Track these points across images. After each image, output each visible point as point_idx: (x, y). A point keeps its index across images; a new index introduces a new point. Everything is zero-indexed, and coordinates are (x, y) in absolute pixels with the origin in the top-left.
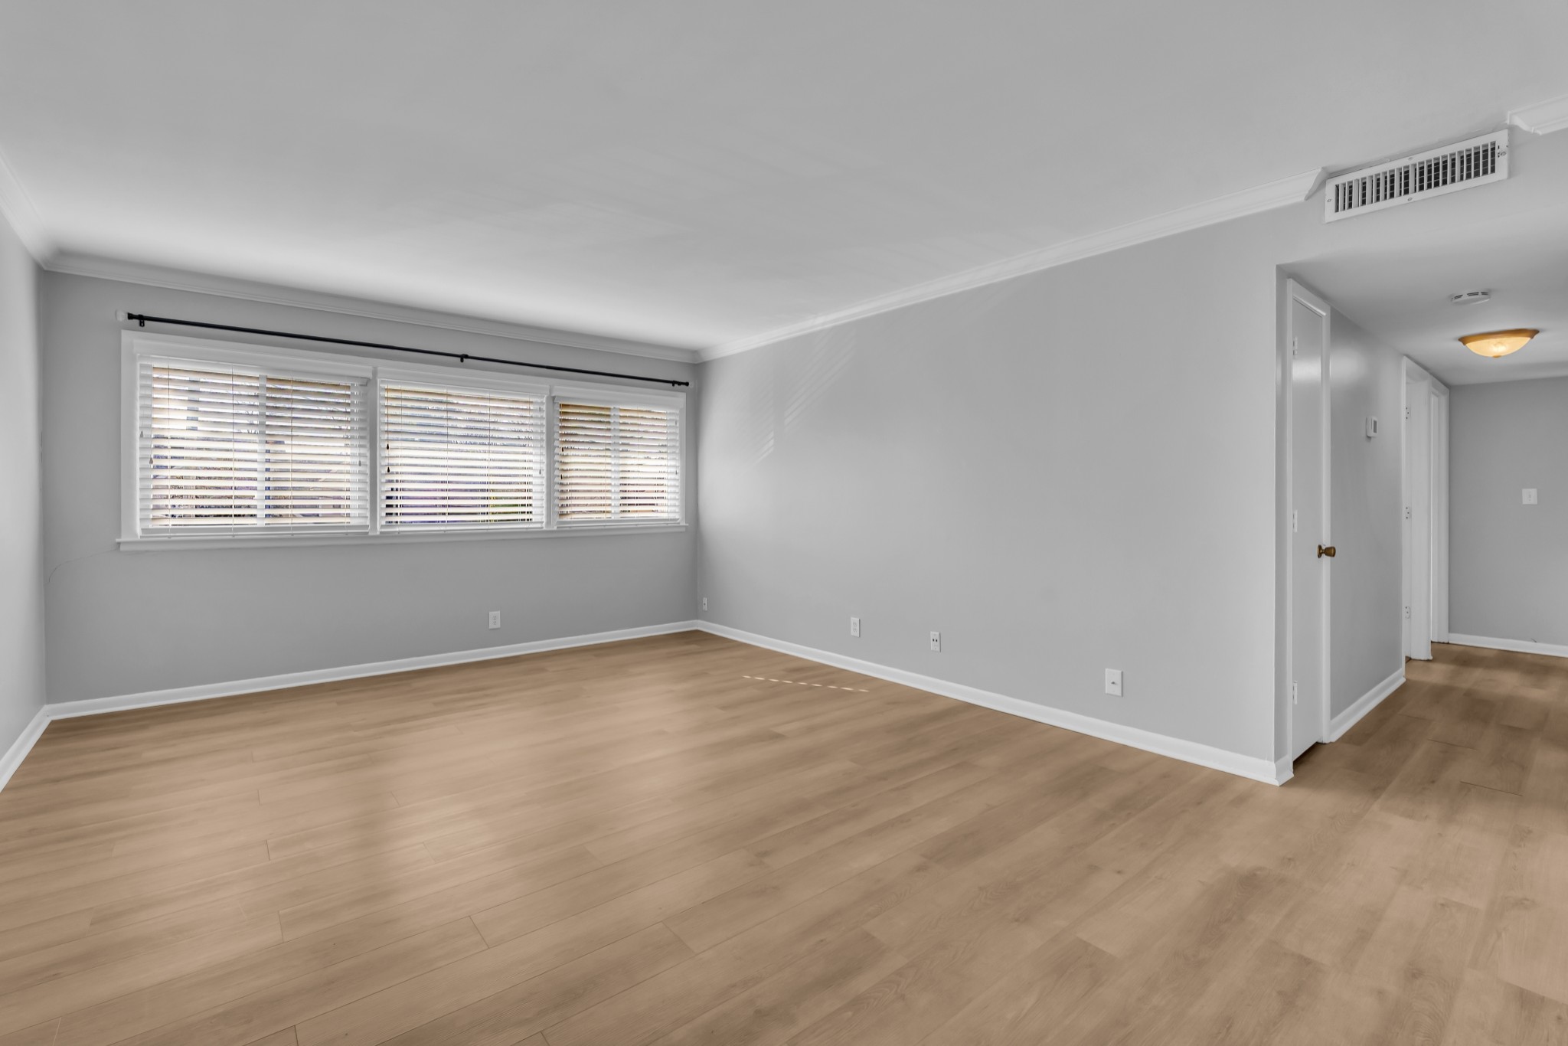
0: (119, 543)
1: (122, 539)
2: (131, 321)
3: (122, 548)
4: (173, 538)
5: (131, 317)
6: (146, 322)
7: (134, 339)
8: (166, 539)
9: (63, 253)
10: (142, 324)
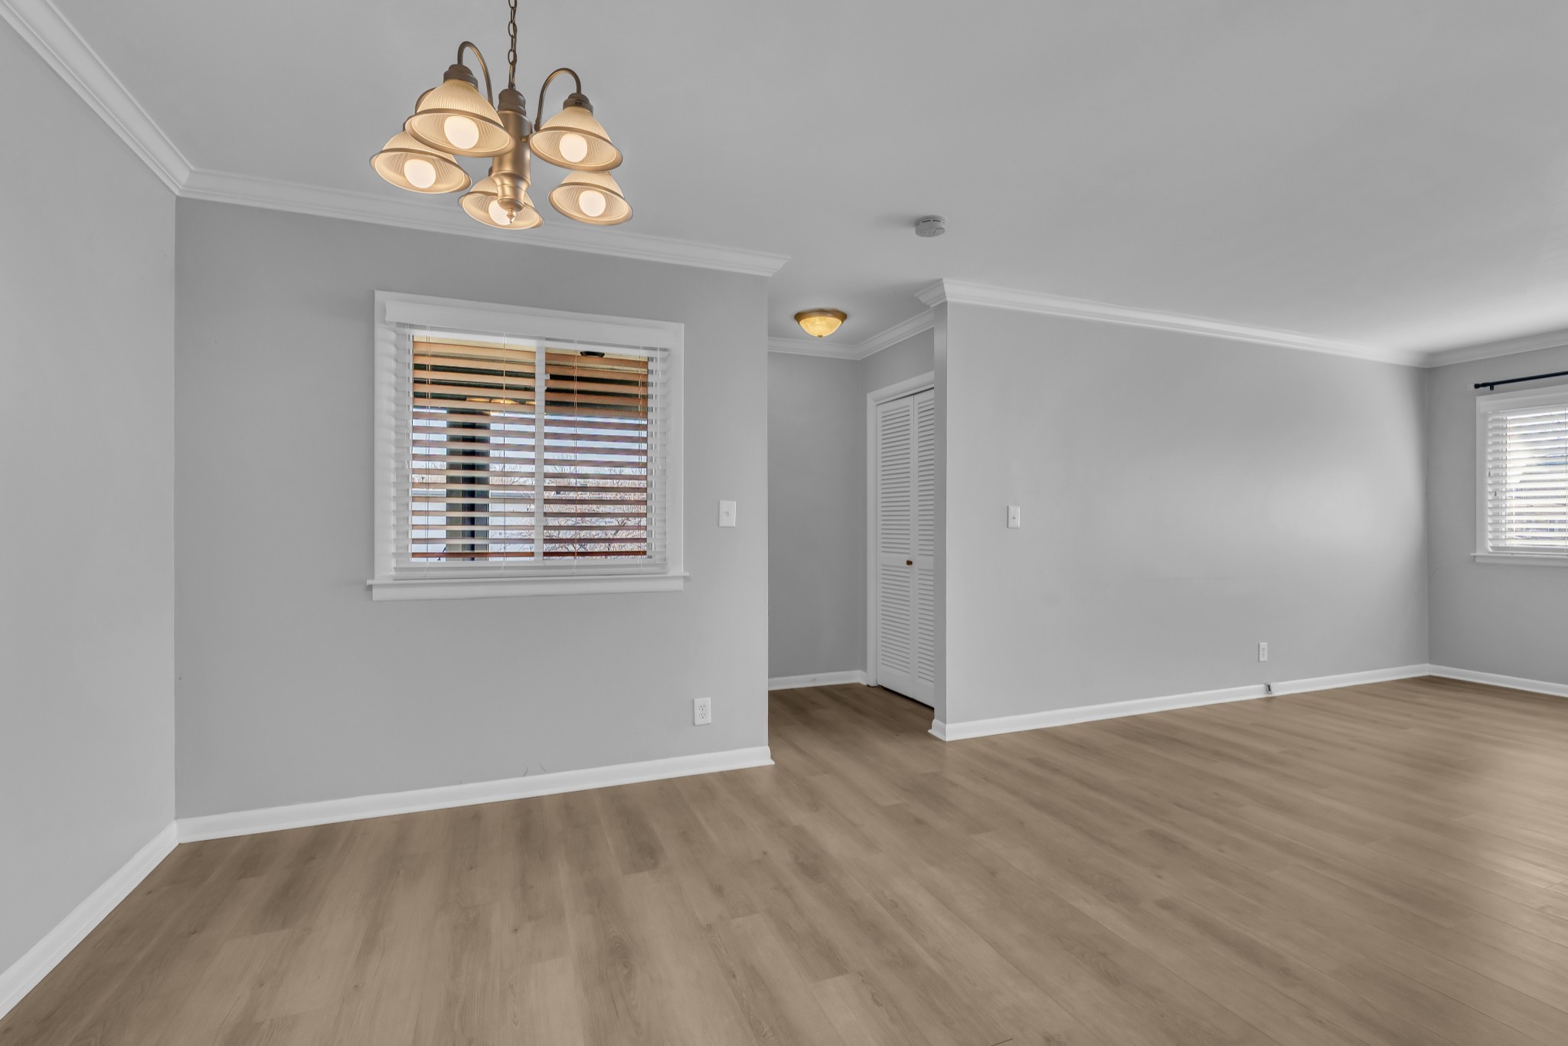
0: (1475, 557)
1: (1478, 553)
2: (1478, 389)
3: (1477, 560)
4: (1515, 555)
5: (1477, 386)
6: (1495, 387)
7: (1485, 402)
8: (1510, 555)
9: (1433, 355)
10: (1492, 388)
